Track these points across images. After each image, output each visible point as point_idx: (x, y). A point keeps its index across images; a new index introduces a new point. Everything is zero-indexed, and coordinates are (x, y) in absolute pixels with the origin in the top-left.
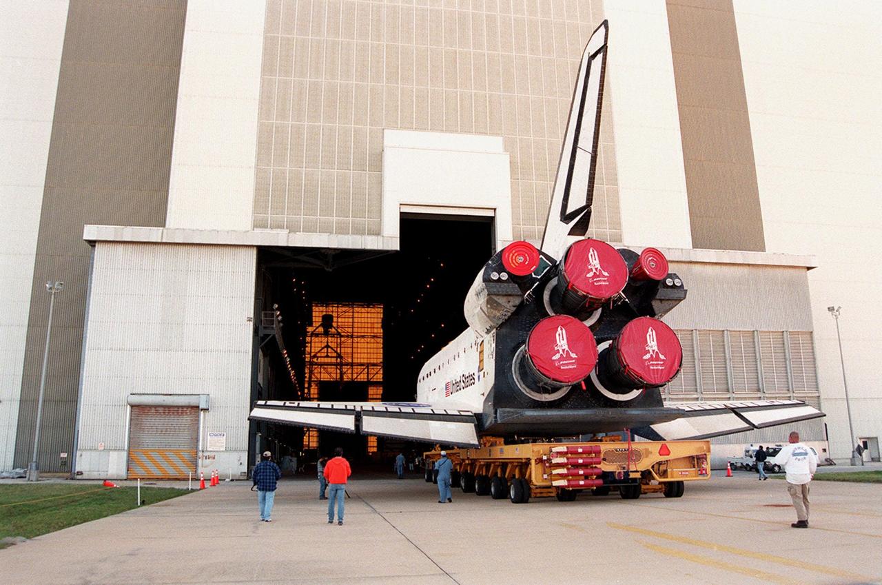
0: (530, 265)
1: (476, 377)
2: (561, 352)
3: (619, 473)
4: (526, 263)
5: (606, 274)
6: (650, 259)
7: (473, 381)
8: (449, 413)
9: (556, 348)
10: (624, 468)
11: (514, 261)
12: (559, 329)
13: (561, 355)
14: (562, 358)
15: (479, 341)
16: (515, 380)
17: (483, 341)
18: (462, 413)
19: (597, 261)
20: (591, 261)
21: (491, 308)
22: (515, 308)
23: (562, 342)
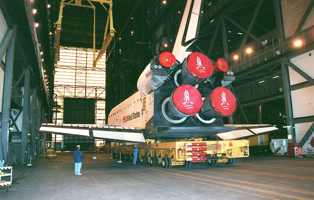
0: (171, 63)
1: (141, 114)
2: (187, 101)
3: (213, 154)
4: (170, 62)
5: (204, 68)
6: (221, 63)
7: (139, 115)
8: (131, 129)
9: (184, 99)
10: (215, 152)
11: (164, 60)
12: (186, 91)
13: (187, 102)
14: (187, 104)
15: (143, 98)
16: (163, 114)
17: (145, 97)
18: (137, 129)
19: (200, 62)
20: (198, 62)
21: (153, 81)
22: (164, 82)
23: (187, 97)
